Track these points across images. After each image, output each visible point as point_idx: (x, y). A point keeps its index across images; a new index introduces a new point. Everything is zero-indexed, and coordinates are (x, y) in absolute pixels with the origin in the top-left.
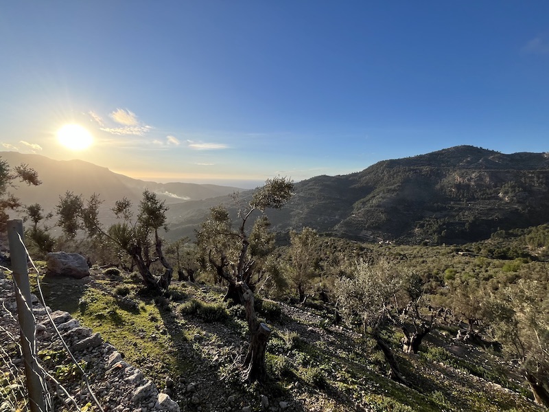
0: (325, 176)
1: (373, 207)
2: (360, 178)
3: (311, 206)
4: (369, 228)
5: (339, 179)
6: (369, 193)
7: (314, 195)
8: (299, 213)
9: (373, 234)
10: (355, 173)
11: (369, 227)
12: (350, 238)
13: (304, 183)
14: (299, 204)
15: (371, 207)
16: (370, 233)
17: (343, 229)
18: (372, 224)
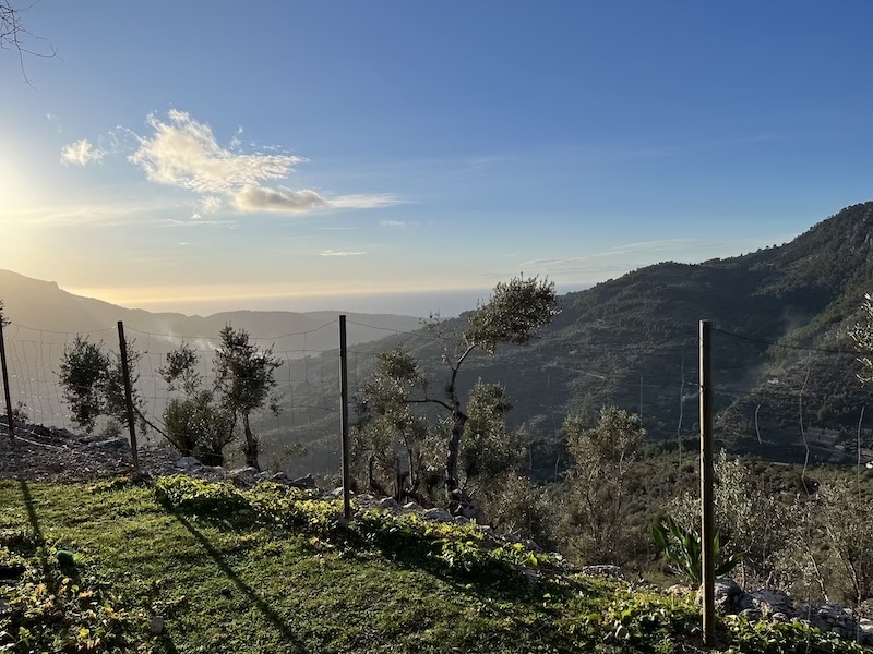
0: (670, 266)
1: (835, 351)
2: (785, 264)
3: (632, 358)
4: (827, 421)
5: (715, 271)
6: (819, 309)
7: (639, 324)
8: (596, 382)
9: (843, 437)
10: (768, 250)
11: (828, 416)
12: (768, 453)
13: (606, 290)
14: (593, 356)
15: (829, 351)
16: (833, 434)
17: (742, 425)
18: (839, 405)
